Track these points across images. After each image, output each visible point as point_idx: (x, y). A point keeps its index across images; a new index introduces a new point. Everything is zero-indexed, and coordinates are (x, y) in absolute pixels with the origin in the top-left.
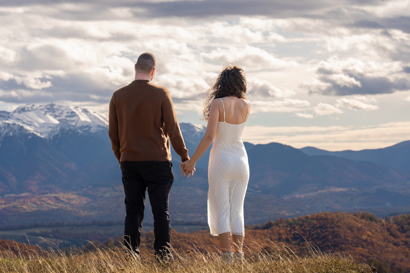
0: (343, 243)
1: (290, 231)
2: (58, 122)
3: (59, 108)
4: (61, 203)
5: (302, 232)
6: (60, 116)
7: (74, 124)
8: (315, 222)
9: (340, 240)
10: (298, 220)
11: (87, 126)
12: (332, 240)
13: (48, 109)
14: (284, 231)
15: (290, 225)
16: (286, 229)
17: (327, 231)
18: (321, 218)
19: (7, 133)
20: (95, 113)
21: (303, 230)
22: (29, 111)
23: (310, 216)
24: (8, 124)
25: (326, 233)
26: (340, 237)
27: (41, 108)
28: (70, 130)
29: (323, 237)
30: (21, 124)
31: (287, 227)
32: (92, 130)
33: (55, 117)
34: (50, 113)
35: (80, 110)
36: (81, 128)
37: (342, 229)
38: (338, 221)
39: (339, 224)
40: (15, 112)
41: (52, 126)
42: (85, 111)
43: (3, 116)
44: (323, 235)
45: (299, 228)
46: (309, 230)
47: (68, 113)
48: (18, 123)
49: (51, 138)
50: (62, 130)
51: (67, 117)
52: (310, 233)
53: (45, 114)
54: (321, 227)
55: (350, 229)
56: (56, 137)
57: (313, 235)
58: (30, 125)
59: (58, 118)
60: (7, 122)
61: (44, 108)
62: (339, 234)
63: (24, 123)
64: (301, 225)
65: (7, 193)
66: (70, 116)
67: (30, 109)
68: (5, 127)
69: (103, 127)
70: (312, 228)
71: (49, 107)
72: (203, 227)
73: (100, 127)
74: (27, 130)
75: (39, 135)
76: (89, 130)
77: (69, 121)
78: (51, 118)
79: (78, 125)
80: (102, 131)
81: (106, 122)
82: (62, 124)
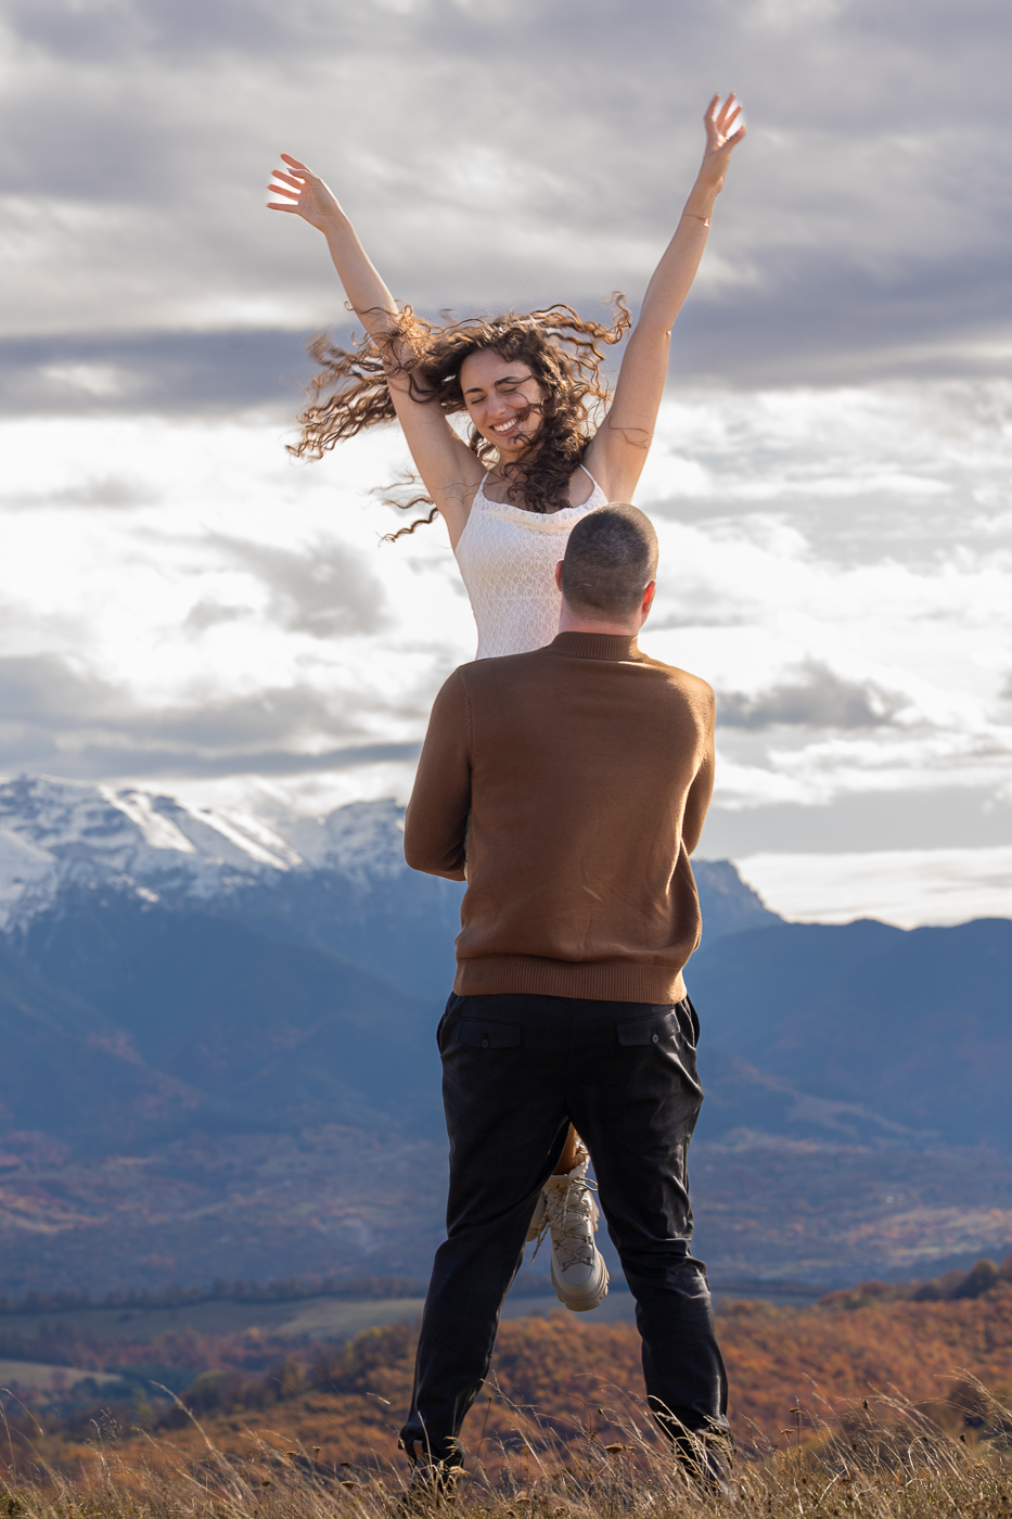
2: (51, 859)
3: (55, 796)
6: (56, 833)
7: (118, 862)
11: (175, 872)
13: (6, 802)
20: (208, 812)
28: (105, 890)
32: (200, 889)
33: (38, 834)
34: (16, 821)
35: (144, 802)
36: (150, 880)
41: (25, 873)
42: (166, 806)
47: (91, 815)
50: (68, 893)
51: (85, 834)
56: (42, 926)
59: (51, 841)
66: (101, 832)
69: (246, 873)
71: (10, 793)
73: (234, 872)
76: (183, 888)
77: (96, 851)
78: (20, 841)
79: (137, 866)
80: (242, 892)
81: (258, 853)
82: (66, 864)
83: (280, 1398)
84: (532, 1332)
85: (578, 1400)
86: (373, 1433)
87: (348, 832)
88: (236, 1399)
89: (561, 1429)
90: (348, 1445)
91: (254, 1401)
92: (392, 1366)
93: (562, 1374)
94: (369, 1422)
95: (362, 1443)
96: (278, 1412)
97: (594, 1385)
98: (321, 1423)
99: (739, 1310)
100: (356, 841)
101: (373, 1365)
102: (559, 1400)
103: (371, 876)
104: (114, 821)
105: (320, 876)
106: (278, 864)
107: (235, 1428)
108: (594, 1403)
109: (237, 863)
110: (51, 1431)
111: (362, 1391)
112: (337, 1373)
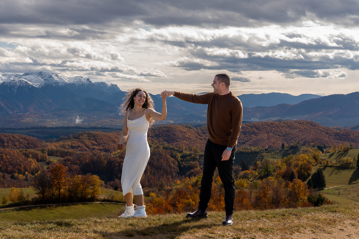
0: (177, 139)
1: (153, 133)
2: (44, 80)
3: (44, 74)
4: (44, 117)
5: (159, 133)
6: (45, 78)
7: (51, 81)
8: (165, 129)
9: (176, 137)
10: (157, 128)
11: (57, 83)
12: (172, 137)
13: (39, 74)
14: (151, 133)
15: (154, 130)
16: (151, 132)
17: (170, 133)
18: (168, 127)
19: (19, 85)
20: (61, 76)
21: (159, 132)
22: (30, 75)
23: (162, 126)
24: (20, 81)
25: (169, 134)
26: (176, 136)
27: (36, 73)
28: (49, 84)
29: (168, 136)
30: (26, 81)
31: (152, 131)
32: (60, 84)
33: (43, 78)
34: (40, 76)
35: (54, 75)
36: (54, 83)
37: (177, 132)
38: (175, 129)
39: (175, 130)
40: (23, 75)
41: (41, 82)
42: (57, 75)
43: (18, 77)
44: (168, 135)
45: (157, 131)
46: (162, 132)
47: (48, 76)
48: (24, 80)
49: (40, 87)
50: (46, 84)
51: (48, 78)
52: (162, 134)
53: (38, 76)
54: (167, 131)
55: (181, 132)
56: (42, 87)
57: (164, 135)
58: (31, 81)
59: (44, 78)
60: (20, 79)
61: (37, 73)
62: (175, 134)
63: (28, 80)
64: (158, 130)
65: (19, 113)
66: (49, 78)
67: (31, 74)
68: (18, 82)
69: (65, 83)
70: (163, 131)
71: (39, 73)
72: (111, 130)
73: (64, 83)
74: (29, 83)
75: (34, 86)
76: (58, 84)
77: (49, 80)
78: (40, 78)
79: (53, 82)
80: (64, 85)
81: (66, 81)
82: (45, 81)
83: (69, 139)
84: (97, 133)
85: (101, 141)
86: (79, 143)
87: (76, 79)
88: (65, 139)
89: (99, 143)
90: (76, 144)
91: (66, 139)
92: (82, 136)
93: (100, 138)
94: (79, 142)
95: (78, 144)
96: (69, 140)
97: (103, 139)
98: (74, 142)
99: (118, 132)
100: (77, 80)
101: (80, 136)
102: (99, 140)
103: (78, 84)
104: (51, 77)
105: (73, 84)
106: (68, 82)
107: (64, 142)
108: (103, 141)
109: (64, 82)
110: (45, 141)
111: (79, 139)
112: (76, 137)
